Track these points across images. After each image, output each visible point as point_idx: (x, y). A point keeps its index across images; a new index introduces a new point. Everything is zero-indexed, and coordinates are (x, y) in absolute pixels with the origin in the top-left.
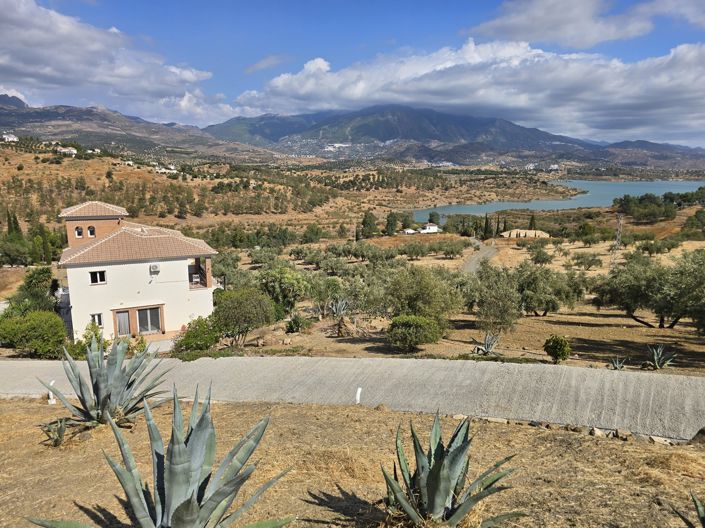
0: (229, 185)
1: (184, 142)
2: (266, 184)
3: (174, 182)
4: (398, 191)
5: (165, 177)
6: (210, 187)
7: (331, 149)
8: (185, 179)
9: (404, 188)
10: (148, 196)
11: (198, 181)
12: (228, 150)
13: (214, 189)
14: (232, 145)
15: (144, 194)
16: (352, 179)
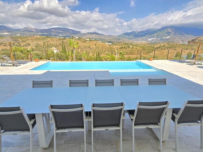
0: (124, 47)
1: (112, 39)
2: (134, 47)
3: (110, 46)
4: (175, 50)
5: (108, 45)
6: (119, 47)
7: (150, 40)
8: (113, 46)
9: (177, 49)
10: (104, 50)
11: (116, 46)
12: (123, 41)
13: (120, 48)
14: (124, 39)
15: (103, 49)
16: (159, 46)
